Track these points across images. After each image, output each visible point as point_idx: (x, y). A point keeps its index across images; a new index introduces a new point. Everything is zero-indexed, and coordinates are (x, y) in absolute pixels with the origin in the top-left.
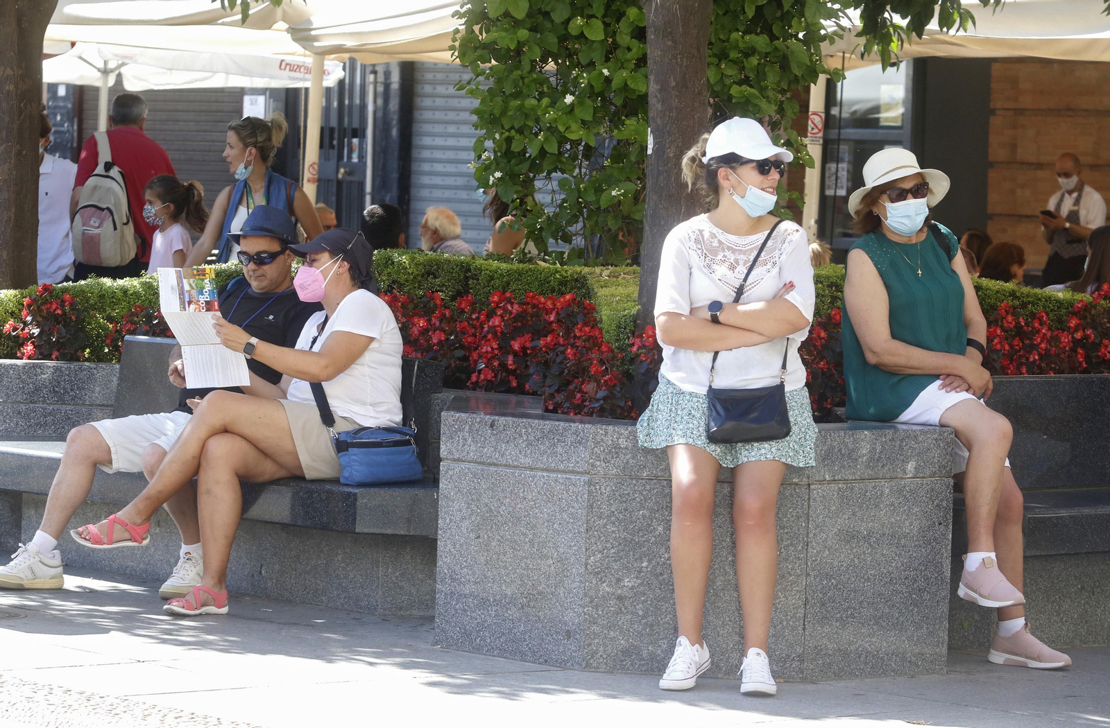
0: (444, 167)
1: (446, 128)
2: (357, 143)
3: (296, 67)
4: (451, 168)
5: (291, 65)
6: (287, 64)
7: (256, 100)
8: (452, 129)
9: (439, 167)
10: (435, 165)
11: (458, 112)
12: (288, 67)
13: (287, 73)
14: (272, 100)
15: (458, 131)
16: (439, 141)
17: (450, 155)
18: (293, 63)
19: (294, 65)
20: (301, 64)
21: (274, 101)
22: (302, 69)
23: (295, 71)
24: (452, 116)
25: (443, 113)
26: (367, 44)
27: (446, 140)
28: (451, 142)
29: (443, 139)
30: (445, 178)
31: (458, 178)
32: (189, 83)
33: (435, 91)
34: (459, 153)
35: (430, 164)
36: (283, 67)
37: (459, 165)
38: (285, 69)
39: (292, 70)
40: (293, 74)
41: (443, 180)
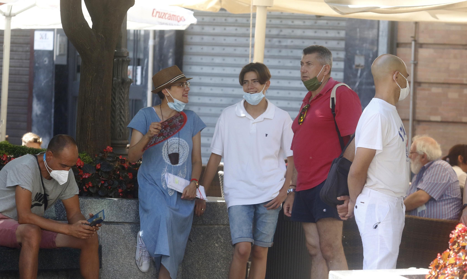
0: (211, 89)
1: (213, 59)
2: (131, 70)
3: (163, 14)
4: (217, 91)
5: (159, 13)
6: (157, 12)
7: (46, 35)
8: (218, 60)
9: (206, 90)
10: (203, 88)
11: (223, 48)
12: (158, 14)
13: (157, 19)
14: (59, 35)
15: (224, 62)
16: (207, 70)
17: (217, 80)
18: (161, 11)
19: (162, 13)
20: (166, 12)
21: (60, 35)
22: (167, 16)
23: (162, 18)
24: (217, 50)
25: (211, 48)
26: (399, 7)
27: (213, 69)
28: (217, 70)
29: (211, 68)
30: (212, 98)
31: (223, 99)
32: (55, 24)
33: (204, 31)
34: (224, 79)
35: (199, 87)
36: (154, 14)
37: (224, 89)
38: (156, 16)
39: (160, 17)
40: (161, 20)
41: (210, 100)
